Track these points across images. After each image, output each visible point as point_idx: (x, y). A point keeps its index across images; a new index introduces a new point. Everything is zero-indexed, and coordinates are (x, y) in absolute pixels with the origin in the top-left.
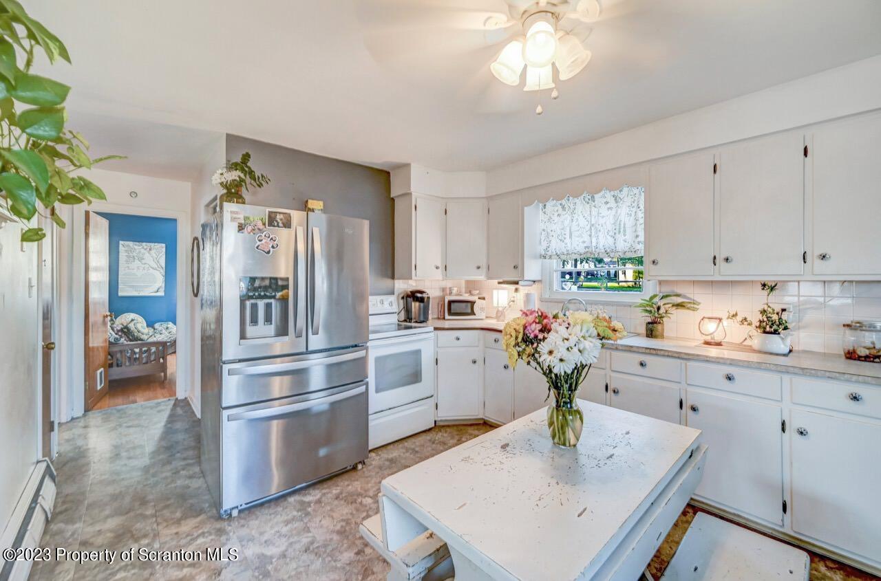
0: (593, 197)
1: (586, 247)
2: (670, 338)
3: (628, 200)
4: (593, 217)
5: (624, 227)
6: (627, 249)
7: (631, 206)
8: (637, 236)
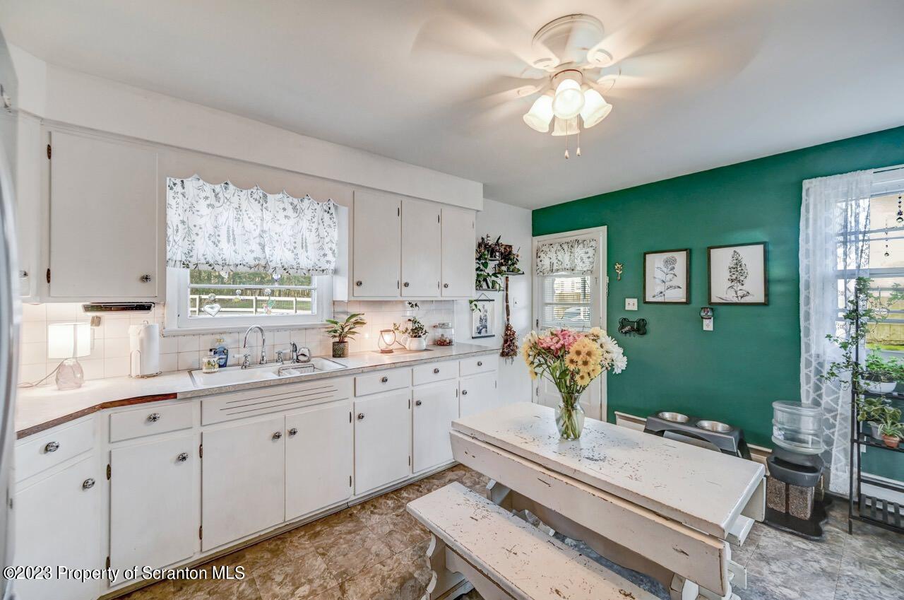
0: (265, 196)
1: (255, 259)
2: (354, 355)
3: (309, 214)
4: (265, 222)
5: (306, 242)
6: (310, 267)
7: (311, 221)
8: (325, 255)
